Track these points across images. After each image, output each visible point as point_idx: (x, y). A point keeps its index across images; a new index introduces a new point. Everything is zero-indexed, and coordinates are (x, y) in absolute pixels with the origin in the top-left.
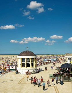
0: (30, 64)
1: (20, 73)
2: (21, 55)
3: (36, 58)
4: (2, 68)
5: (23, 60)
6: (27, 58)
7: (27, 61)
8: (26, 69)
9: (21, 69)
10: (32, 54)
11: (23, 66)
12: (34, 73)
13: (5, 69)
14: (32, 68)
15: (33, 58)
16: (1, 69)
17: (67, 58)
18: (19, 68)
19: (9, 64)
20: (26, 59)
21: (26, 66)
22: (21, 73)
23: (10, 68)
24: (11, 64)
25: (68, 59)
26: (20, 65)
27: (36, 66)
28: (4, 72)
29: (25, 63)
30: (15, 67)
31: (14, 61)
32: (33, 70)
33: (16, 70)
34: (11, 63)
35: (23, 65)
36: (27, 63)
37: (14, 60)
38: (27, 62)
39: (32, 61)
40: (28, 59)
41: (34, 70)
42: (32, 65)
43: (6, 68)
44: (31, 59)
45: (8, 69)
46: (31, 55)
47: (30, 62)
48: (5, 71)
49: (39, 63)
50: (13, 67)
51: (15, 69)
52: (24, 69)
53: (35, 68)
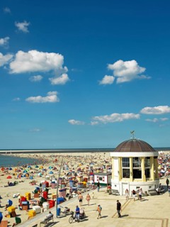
0: (141, 172)
1: (117, 191)
2: (119, 151)
3: (156, 157)
4: (78, 179)
5: (125, 161)
7: (134, 165)
8: (132, 184)
9: (121, 182)
10: (144, 147)
11: (124, 177)
12: (152, 195)
13: (84, 183)
14: (148, 181)
15: (148, 158)
16: (76, 182)
18: (116, 181)
19: (95, 172)
20: (130, 159)
21: (131, 177)
22: (121, 193)
23: (96, 181)
24: (98, 171)
26: (118, 175)
27: (158, 177)
28: (83, 190)
29: (129, 170)
30: (106, 177)
31: (107, 165)
32: (150, 187)
33: (109, 185)
34: (99, 169)
35: (125, 174)
36: (135, 168)
37: (106, 162)
39: (146, 165)
40: (137, 159)
41: (153, 188)
42: (148, 175)
43: (86, 180)
44: (143, 160)
45: (91, 182)
46: (143, 151)
47: (140, 166)
48: (84, 186)
49: (165, 169)
50: (101, 179)
51: (106, 182)
52: (127, 184)
53: (153, 181)
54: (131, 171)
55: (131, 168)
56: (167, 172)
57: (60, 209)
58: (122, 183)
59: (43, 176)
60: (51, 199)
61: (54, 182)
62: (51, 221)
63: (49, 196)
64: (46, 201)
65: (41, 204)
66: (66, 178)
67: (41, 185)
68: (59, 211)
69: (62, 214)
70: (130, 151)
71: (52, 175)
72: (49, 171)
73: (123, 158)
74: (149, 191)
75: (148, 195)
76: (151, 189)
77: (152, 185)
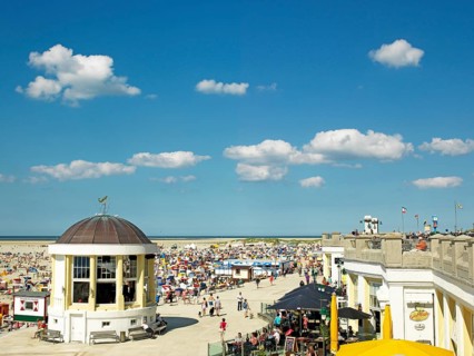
1: (58, 334)
2: (69, 242)
3: (150, 257)
6: (99, 258)
7: (99, 273)
8: (93, 315)
9: (67, 313)
10: (130, 233)
11: (76, 300)
12: (136, 338)
14: (129, 309)
15: (133, 258)
17: (329, 256)
20: (92, 261)
21: (92, 300)
22: (66, 339)
25: (337, 261)
26: (61, 295)
29: (88, 284)
30: (41, 301)
32: (133, 322)
35: (80, 294)
36: (101, 280)
38: (99, 277)
40: (106, 259)
44: (120, 263)
46: (121, 243)
47: (114, 276)
50: (29, 306)
52: (81, 316)
53: (141, 308)
54: (92, 286)
55: (92, 281)
58: (71, 315)
70: (93, 242)
73: (76, 258)
74: (130, 330)
75: (127, 340)
76: (134, 326)
77: (139, 317)
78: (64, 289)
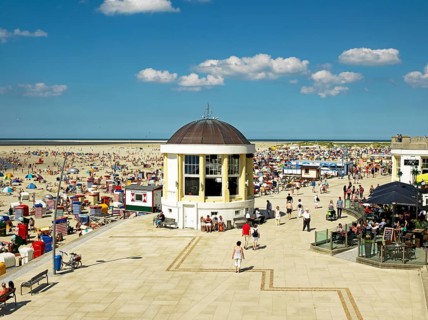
0: (220, 184)
1: (173, 222)
2: (180, 142)
3: (250, 156)
4: (90, 199)
5: (191, 161)
6: (207, 156)
7: (207, 171)
8: (204, 205)
9: (180, 204)
10: (232, 136)
11: (188, 192)
13: (104, 206)
14: (234, 202)
15: (236, 156)
16: (87, 203)
17: (398, 158)
18: (172, 200)
19: (123, 185)
20: (201, 159)
21: (202, 193)
22: (180, 225)
23: (129, 202)
24: (129, 183)
25: (407, 163)
26: (175, 189)
27: (252, 192)
28: (102, 220)
29: (198, 179)
30: (149, 194)
31: (146, 171)
32: (237, 212)
34: (132, 179)
35: (190, 188)
36: (209, 176)
37: (145, 166)
38: (207, 173)
39: (230, 171)
40: (214, 157)
41: (242, 213)
42: (233, 189)
43: (107, 200)
44: (225, 161)
45: (116, 204)
46: (227, 143)
47: (220, 172)
48: (104, 213)
49: (261, 179)
50: (139, 198)
51: (149, 204)
52: (193, 206)
53: (243, 200)
54: (202, 181)
55: (201, 176)
56: (265, 185)
57: (60, 258)
58: (184, 205)
59: (14, 193)
60: (36, 239)
61: (40, 206)
62: (44, 281)
63: (31, 233)
64: (25, 242)
65: (14, 249)
66: (65, 196)
67: (11, 211)
68: (58, 261)
69: (64, 266)
70: (202, 143)
71: (33, 191)
72: (26, 183)
73: (186, 156)
74: (235, 219)
75: (233, 228)
76: (238, 216)
77: (242, 208)
78: (177, 184)
